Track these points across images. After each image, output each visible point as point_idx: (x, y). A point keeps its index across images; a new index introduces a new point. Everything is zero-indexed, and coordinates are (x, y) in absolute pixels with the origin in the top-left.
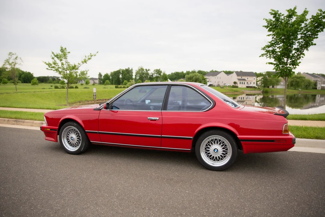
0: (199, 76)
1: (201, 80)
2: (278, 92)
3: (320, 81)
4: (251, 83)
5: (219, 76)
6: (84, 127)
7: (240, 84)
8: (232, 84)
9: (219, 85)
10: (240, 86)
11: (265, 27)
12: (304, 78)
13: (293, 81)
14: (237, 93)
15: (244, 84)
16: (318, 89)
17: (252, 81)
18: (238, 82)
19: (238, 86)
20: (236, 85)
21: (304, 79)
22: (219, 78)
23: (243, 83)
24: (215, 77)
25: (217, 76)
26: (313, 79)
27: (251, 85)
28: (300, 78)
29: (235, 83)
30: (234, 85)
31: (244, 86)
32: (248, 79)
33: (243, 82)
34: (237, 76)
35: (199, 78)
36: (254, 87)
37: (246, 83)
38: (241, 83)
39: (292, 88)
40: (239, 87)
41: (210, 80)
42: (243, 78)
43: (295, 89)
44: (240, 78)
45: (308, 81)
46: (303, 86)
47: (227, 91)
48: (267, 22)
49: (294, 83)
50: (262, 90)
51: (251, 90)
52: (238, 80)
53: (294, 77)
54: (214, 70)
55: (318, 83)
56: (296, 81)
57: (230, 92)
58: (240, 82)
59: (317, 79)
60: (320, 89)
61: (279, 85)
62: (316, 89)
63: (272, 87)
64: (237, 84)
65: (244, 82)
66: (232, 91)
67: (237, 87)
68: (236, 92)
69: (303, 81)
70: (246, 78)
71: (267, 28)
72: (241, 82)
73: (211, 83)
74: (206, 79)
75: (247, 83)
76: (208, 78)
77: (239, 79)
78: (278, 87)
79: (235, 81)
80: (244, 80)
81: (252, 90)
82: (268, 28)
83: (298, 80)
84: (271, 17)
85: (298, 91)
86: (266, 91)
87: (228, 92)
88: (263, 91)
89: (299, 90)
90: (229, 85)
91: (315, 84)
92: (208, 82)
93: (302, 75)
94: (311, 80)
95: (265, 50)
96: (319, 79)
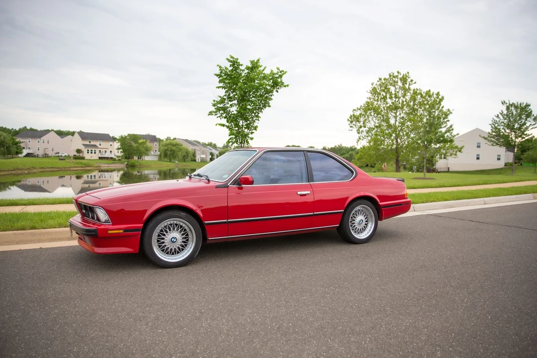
0: (4, 138)
1: (9, 145)
2: (148, 166)
3: (198, 151)
4: (106, 151)
5: (45, 138)
6: (202, 215)
7: (88, 153)
8: (73, 153)
9: (46, 154)
10: (87, 156)
11: (217, 75)
12: (181, 145)
13: (168, 150)
14: (89, 168)
15: (95, 153)
16: (197, 161)
17: (107, 149)
18: (85, 150)
19: (84, 156)
20: (81, 155)
21: (181, 147)
22: (46, 142)
23: (93, 152)
24: (38, 140)
25: (42, 138)
26: (190, 148)
27: (106, 156)
28: (175, 145)
29: (79, 151)
30: (77, 154)
31: (95, 157)
32: (100, 145)
33: (93, 150)
34: (81, 139)
35: (4, 141)
36: (112, 158)
37: (97, 152)
38: (90, 152)
39: (166, 159)
40: (86, 158)
41: (27, 145)
42: (92, 143)
43: (170, 161)
44: (87, 143)
45: (186, 150)
46: (181, 157)
47: (72, 165)
48: (220, 70)
49: (169, 153)
50: (126, 163)
51: (108, 164)
52: (84, 147)
53: (169, 144)
54: (28, 128)
55: (197, 152)
56: (171, 150)
57: (79, 167)
58: (88, 150)
59: (194, 147)
60: (199, 161)
61: (149, 155)
62: (195, 161)
63: (138, 159)
64: (83, 154)
65: (95, 151)
66: (81, 165)
67: (83, 158)
68: (88, 166)
69: (181, 150)
70: (97, 143)
71: (219, 78)
72: (90, 149)
73: (30, 151)
74: (20, 143)
75: (100, 151)
76: (23, 142)
77: (85, 145)
78: (147, 158)
79: (80, 148)
80: (95, 146)
81: (111, 164)
82: (221, 78)
83: (174, 148)
84: (228, 65)
85: (173, 164)
86: (132, 164)
87: (75, 167)
88: (127, 165)
89: (175, 162)
90: (66, 154)
91: (194, 155)
92: (24, 148)
93: (178, 142)
94: (188, 149)
95: (216, 107)
96: (197, 148)
